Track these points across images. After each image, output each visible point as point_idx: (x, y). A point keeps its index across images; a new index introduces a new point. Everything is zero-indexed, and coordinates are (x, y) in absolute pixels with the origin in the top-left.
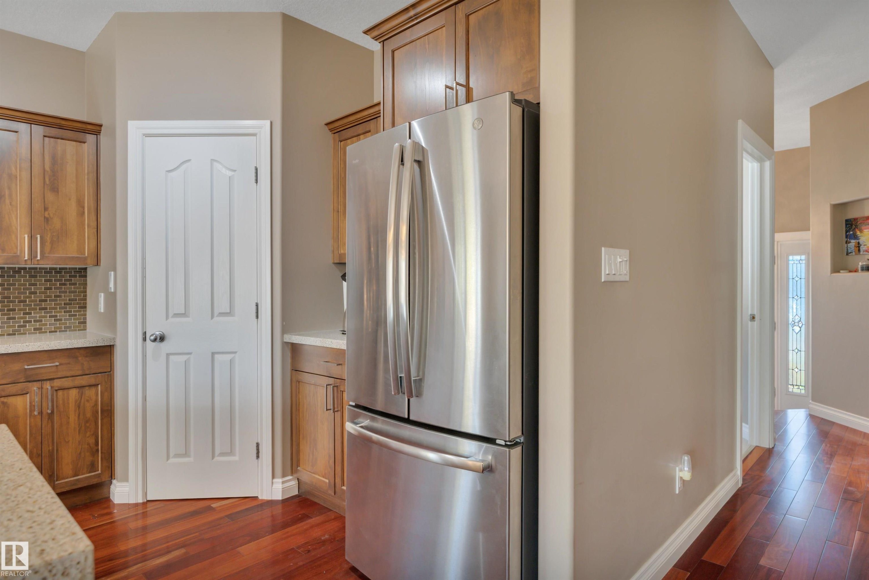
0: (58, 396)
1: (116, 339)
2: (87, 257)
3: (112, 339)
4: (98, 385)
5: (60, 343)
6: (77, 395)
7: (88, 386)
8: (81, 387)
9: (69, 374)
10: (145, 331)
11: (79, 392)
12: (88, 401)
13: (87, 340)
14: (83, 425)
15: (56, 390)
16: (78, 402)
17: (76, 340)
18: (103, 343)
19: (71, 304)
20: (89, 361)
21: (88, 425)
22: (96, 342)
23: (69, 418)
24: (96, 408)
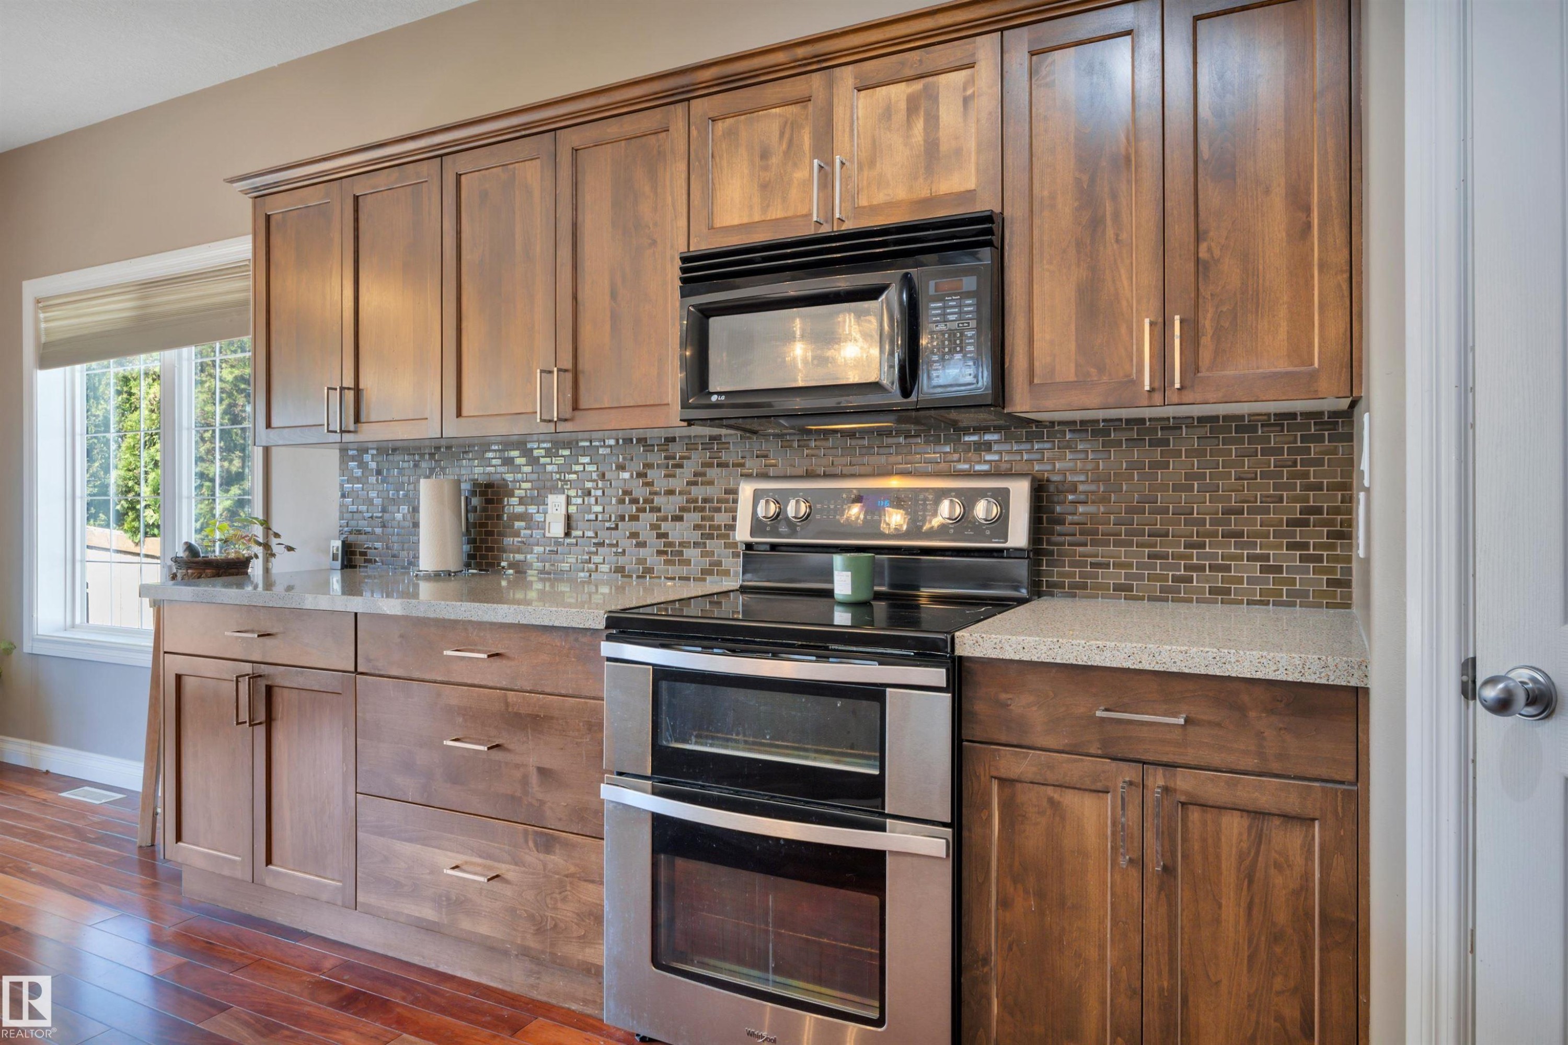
0: (1190, 824)
1: (1369, 668)
2: (1318, 370)
3: (1356, 667)
4: (1313, 820)
5: (1186, 653)
6: (1245, 837)
7: (1278, 815)
8: (1256, 812)
9: (1217, 759)
10: (1471, 655)
11: (1250, 828)
12: (1278, 866)
13: (1269, 657)
14: (1262, 946)
15: (1183, 804)
16: (1247, 862)
17: (1233, 651)
18: (1321, 673)
19: (1305, 523)
20: (1280, 729)
21: (1278, 950)
22: (1300, 668)
23: (1220, 907)
24: (1306, 898)
